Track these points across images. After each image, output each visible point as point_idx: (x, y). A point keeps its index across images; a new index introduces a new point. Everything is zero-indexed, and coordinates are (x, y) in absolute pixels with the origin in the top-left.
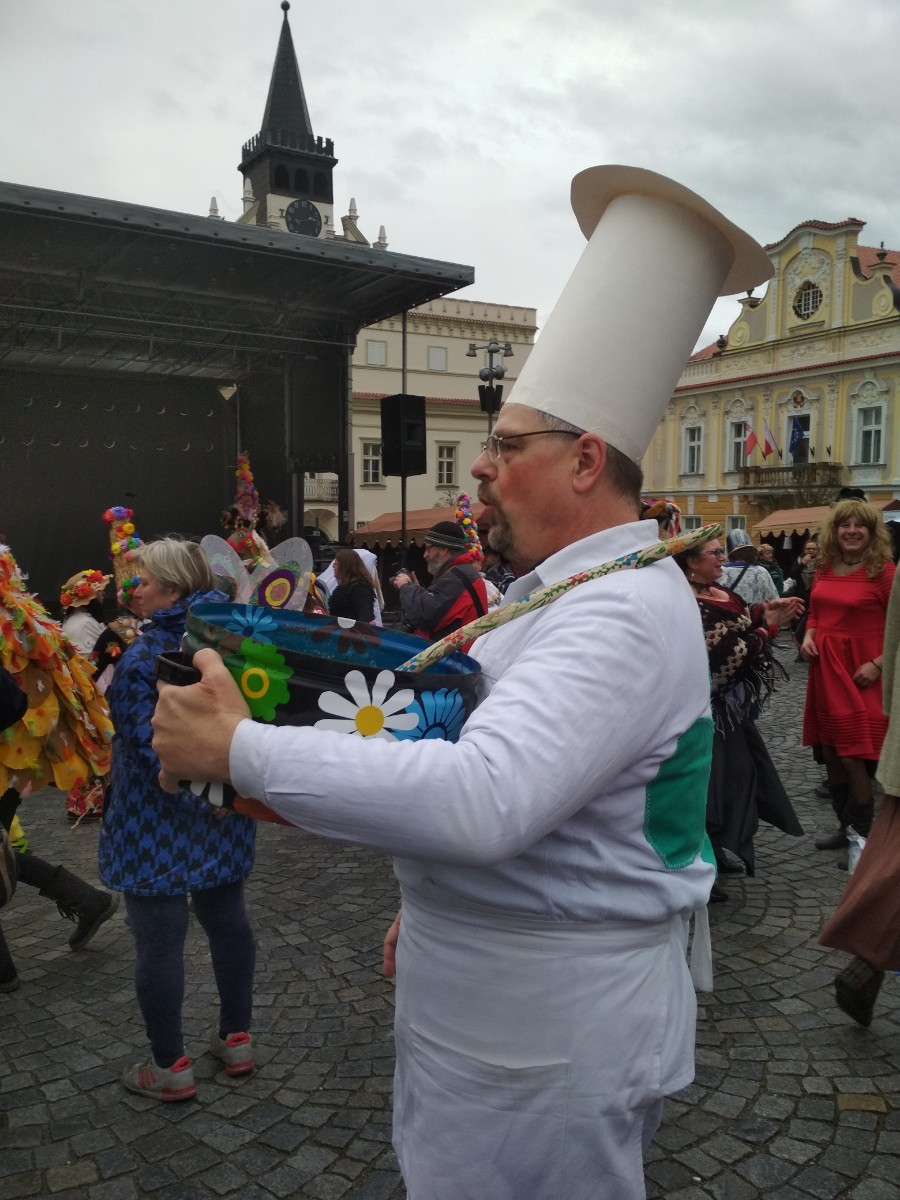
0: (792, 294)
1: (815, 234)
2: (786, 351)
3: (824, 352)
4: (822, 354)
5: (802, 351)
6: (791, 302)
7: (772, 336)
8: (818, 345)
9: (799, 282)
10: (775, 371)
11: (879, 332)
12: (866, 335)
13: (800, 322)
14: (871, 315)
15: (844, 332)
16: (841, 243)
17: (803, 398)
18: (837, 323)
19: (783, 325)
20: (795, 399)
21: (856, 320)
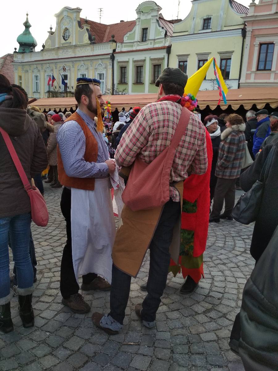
0: (62, 31)
1: (68, 11)
2: (61, 51)
3: (71, 53)
4: (70, 53)
5: (65, 52)
6: (62, 35)
7: (57, 46)
8: (70, 50)
9: (64, 28)
10: (58, 58)
11: (85, 48)
12: (81, 48)
13: (64, 41)
14: (83, 42)
15: (76, 46)
16: (75, 15)
17: (65, 69)
18: (74, 44)
19: (60, 42)
20: (63, 68)
21: (79, 43)
